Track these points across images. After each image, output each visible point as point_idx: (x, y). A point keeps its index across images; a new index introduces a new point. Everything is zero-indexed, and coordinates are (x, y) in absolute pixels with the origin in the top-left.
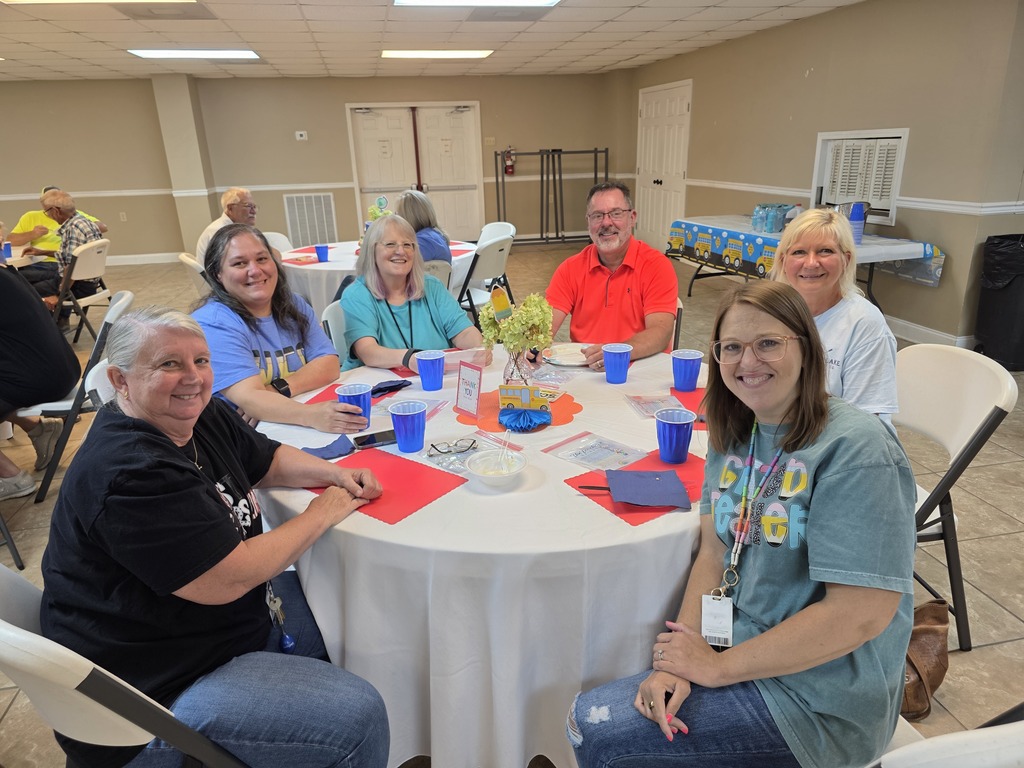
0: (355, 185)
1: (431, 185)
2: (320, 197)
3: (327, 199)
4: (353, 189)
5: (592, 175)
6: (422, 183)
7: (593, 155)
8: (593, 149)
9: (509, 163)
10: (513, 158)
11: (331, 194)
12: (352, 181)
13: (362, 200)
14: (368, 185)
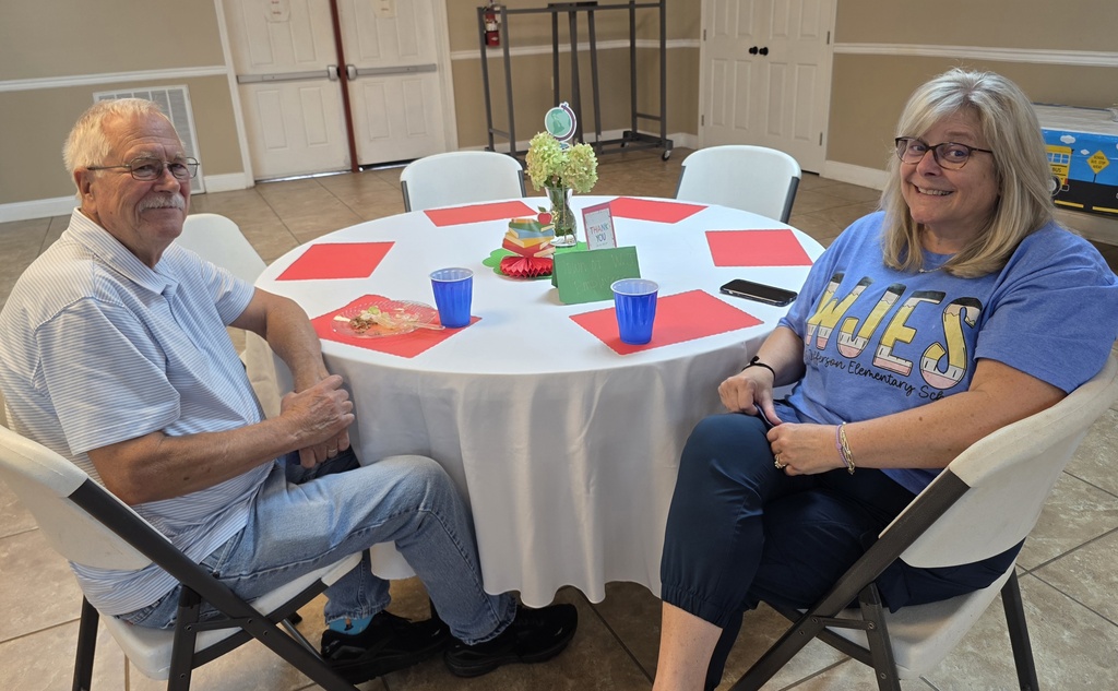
0: (228, 70)
1: (360, 66)
2: (163, 93)
3: (177, 96)
4: (224, 77)
5: (627, 44)
6: (347, 62)
7: (627, 11)
8: (628, 3)
9: (491, 27)
10: (498, 18)
11: (184, 89)
12: (221, 62)
13: (242, 95)
14: (249, 70)
